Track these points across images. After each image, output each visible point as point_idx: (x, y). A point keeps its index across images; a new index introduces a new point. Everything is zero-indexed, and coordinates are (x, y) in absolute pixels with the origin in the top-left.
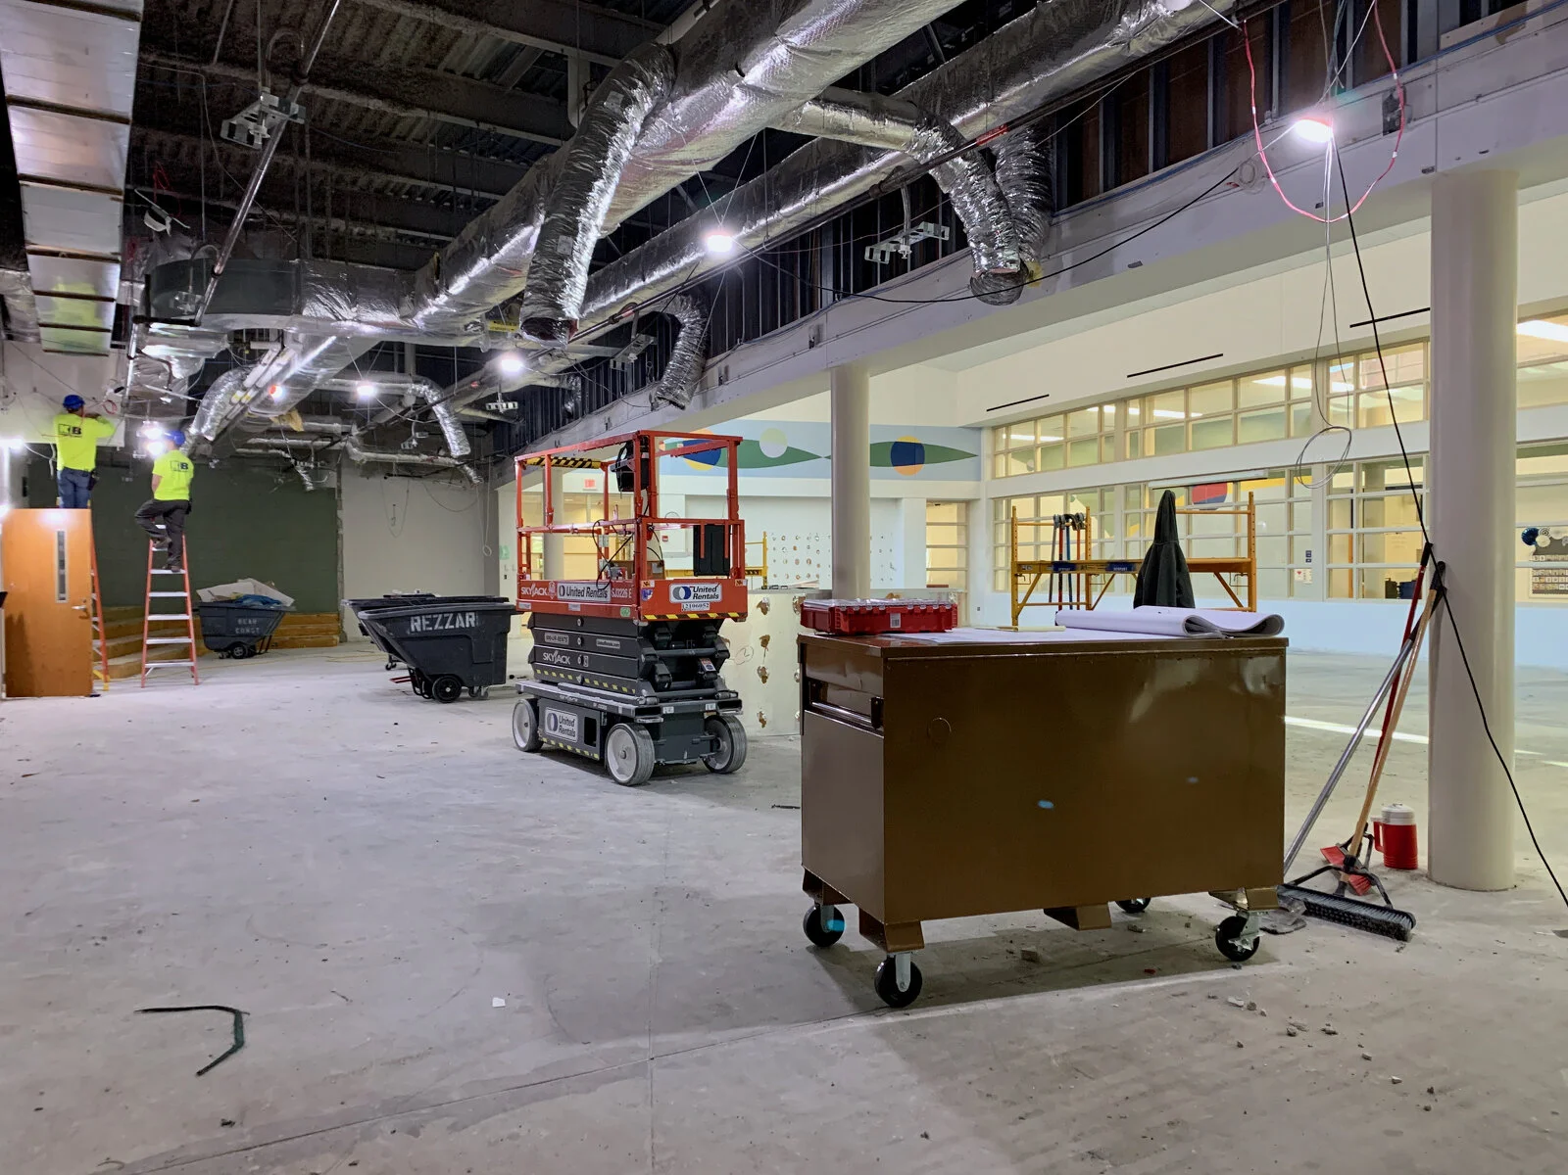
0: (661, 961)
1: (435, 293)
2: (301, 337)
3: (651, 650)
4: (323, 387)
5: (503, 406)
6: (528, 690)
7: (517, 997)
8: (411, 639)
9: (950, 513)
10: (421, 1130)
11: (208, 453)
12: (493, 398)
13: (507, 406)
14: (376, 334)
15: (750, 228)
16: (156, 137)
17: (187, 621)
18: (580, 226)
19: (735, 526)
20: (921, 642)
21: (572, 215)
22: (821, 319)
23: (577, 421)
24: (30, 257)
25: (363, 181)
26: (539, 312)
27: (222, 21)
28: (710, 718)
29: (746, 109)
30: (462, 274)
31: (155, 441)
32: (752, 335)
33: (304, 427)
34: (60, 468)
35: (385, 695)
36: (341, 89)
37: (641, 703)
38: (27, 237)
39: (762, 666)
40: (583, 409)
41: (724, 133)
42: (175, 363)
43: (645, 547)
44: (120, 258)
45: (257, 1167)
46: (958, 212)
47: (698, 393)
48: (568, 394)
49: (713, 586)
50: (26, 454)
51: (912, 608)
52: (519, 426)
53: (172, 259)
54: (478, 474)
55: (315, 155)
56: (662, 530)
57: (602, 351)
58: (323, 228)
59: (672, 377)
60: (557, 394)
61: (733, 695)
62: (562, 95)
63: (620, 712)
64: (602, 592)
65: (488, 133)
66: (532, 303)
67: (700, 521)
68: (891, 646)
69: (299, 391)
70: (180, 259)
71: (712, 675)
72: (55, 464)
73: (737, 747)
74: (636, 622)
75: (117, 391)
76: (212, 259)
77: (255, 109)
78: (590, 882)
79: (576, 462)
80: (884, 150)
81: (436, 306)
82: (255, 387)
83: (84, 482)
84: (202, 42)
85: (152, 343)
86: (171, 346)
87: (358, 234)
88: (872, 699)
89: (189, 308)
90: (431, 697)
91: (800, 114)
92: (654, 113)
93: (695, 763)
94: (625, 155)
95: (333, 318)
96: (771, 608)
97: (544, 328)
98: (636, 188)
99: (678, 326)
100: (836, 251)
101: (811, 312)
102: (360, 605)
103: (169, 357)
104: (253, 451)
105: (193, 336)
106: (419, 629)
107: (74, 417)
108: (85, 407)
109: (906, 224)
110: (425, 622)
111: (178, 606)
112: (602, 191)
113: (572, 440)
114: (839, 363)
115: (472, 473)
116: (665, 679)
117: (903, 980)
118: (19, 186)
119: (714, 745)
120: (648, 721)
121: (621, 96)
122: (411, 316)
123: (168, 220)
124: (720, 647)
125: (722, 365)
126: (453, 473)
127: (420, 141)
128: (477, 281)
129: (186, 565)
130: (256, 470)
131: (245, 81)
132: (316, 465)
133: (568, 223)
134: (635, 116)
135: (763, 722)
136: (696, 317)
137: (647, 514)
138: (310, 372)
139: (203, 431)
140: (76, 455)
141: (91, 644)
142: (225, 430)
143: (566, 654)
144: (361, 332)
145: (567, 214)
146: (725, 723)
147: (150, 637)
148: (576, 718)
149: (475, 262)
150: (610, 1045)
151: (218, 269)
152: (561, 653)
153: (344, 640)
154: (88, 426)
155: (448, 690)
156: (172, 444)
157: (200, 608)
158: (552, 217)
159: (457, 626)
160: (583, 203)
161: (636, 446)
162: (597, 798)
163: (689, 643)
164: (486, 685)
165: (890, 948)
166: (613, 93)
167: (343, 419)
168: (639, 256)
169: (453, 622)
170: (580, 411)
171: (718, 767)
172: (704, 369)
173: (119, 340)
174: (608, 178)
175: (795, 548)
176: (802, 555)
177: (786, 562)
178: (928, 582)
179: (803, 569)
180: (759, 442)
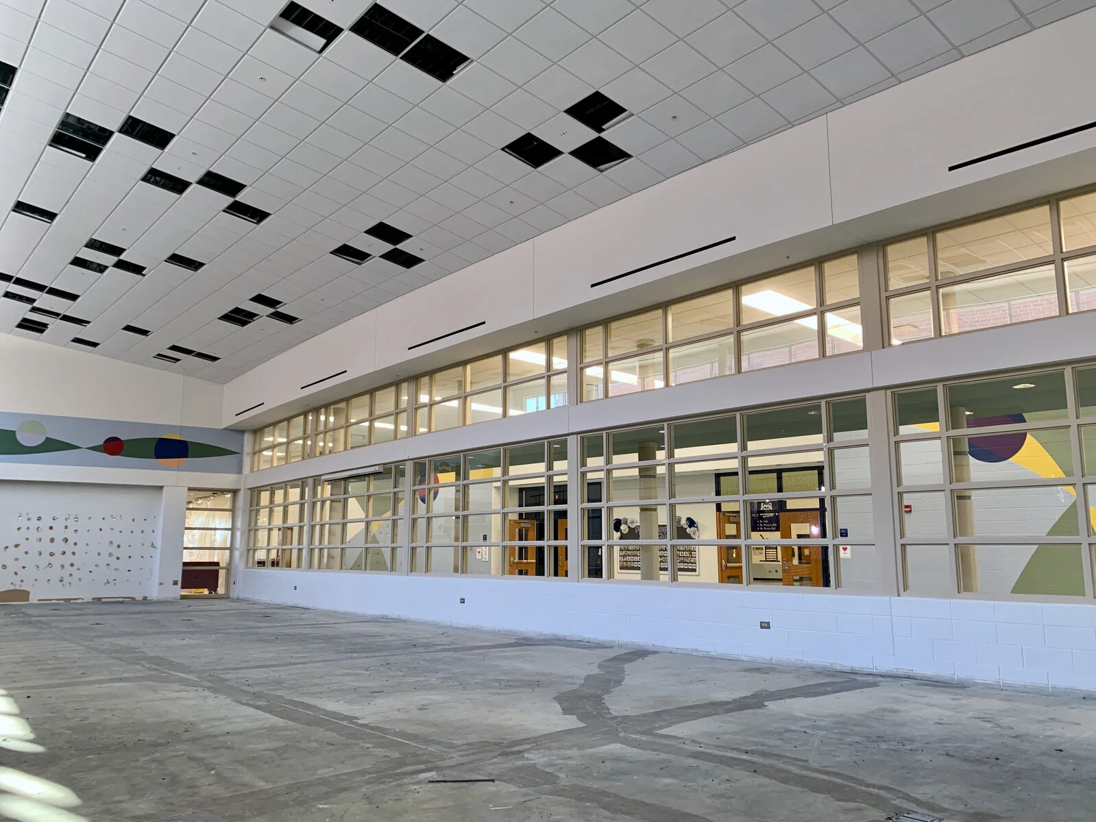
175: (51, 528)
176: (59, 534)
177: (40, 540)
178: (186, 560)
179: (59, 546)
180: (14, 432)
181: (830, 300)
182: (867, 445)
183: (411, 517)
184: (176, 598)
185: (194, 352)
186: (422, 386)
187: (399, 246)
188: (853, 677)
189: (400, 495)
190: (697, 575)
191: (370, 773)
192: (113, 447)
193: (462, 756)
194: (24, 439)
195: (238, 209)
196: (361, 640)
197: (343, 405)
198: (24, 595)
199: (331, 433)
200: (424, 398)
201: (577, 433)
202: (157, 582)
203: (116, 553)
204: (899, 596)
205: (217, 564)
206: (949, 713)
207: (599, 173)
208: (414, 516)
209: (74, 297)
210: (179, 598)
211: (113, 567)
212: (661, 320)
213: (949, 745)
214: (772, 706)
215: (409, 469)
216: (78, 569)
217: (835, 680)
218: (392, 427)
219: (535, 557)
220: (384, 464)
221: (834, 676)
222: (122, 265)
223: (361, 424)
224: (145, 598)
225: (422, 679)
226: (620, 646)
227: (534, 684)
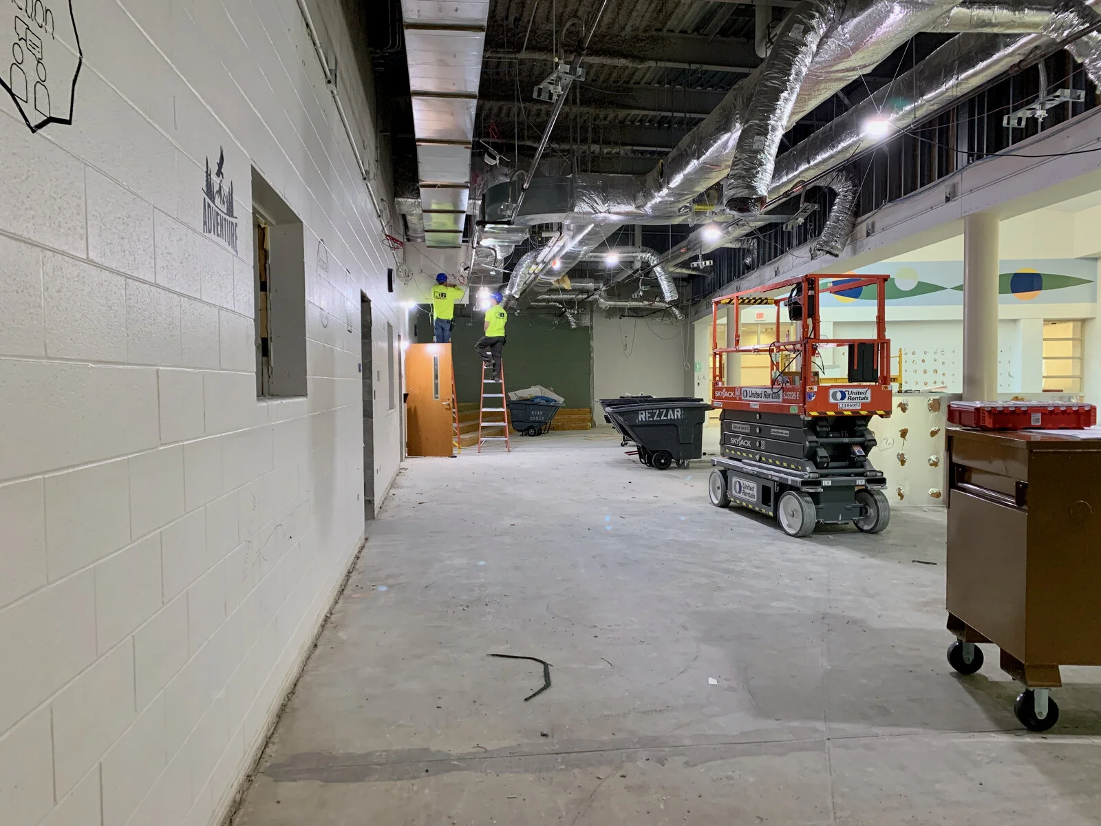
0: (830, 668)
1: (660, 188)
2: (572, 226)
3: (814, 438)
4: (584, 260)
5: (701, 264)
6: (720, 464)
7: (726, 680)
8: (639, 426)
9: (1067, 330)
10: (665, 762)
11: (515, 307)
12: (695, 258)
13: (705, 263)
14: (621, 221)
15: (897, 113)
16: (488, 104)
17: (503, 412)
18: (770, 127)
19: (883, 344)
20: (1064, 438)
21: (763, 120)
22: (957, 178)
23: (753, 271)
24: (422, 190)
25: (611, 117)
26: (739, 193)
27: (528, 23)
28: (860, 491)
29: (905, 19)
30: (679, 172)
31: (486, 300)
32: (895, 196)
33: (572, 286)
34: (435, 319)
35: (620, 463)
36: (600, 55)
37: (805, 477)
38: (420, 178)
39: (901, 452)
40: (758, 262)
41: (883, 42)
42: (498, 249)
43: (810, 361)
44: (469, 185)
45: (563, 767)
46: (1091, 76)
47: (849, 244)
48: (746, 252)
49: (864, 390)
50: (416, 310)
51: (1052, 409)
52: (710, 277)
53: (496, 183)
54: (681, 313)
55: (582, 104)
56: (823, 349)
57: (774, 219)
58: (585, 152)
59: (829, 233)
60: (739, 252)
61: (879, 474)
62: (750, 35)
63: (789, 483)
64: (776, 395)
65: (696, 70)
66: (734, 188)
67: (854, 340)
68: (1032, 440)
69: (570, 263)
70: (500, 182)
71: (862, 459)
72: (432, 316)
73: (882, 514)
74: (802, 417)
75: (465, 269)
76: (522, 180)
77: (554, 77)
78: (772, 604)
79: (756, 301)
80: (1020, 35)
81: (660, 197)
82: (543, 262)
83: (447, 327)
84: (516, 39)
85: (486, 238)
86: (496, 238)
87: (607, 153)
88: (1016, 483)
89: (509, 212)
90: (651, 465)
91: (948, 17)
92: (827, 35)
93: (848, 524)
94: (804, 70)
95: (593, 211)
96: (909, 407)
97: (741, 205)
98: (809, 95)
99: (834, 194)
100: (971, 123)
101: (947, 174)
102: (607, 403)
103: (494, 246)
104: (540, 304)
105: (509, 231)
106: (644, 420)
107: (442, 287)
108: (448, 280)
109: (1042, 93)
110: (648, 415)
111: (497, 403)
112: (787, 100)
113: (750, 285)
114: (971, 213)
115: (677, 312)
116: (824, 460)
117: (1041, 710)
118: (415, 146)
119: (863, 512)
120: (811, 491)
121: (802, 27)
122: (643, 206)
123: (498, 158)
124: (868, 437)
125: (870, 221)
126: (666, 313)
127: (650, 84)
128: (689, 177)
129: (503, 378)
130: (541, 316)
131: (541, 60)
132: (578, 311)
133: (761, 126)
134: (812, 40)
135: (901, 496)
136: (849, 186)
137: (812, 336)
138: (576, 249)
139: (513, 292)
140: (443, 311)
141: (452, 425)
142: (524, 291)
143: (748, 439)
144: (609, 220)
145: (761, 120)
146: (872, 495)
147: (483, 421)
148: (755, 485)
149: (688, 163)
150: (796, 724)
151: (526, 186)
152: (744, 439)
153: (594, 426)
154: (450, 292)
155: (663, 461)
156: (495, 302)
157: (510, 404)
158: (749, 124)
159: (669, 418)
160: (772, 109)
161: (805, 286)
162: (773, 544)
163: (844, 433)
164: (687, 459)
165: (1030, 683)
166: (796, 25)
167: (595, 280)
168: (805, 146)
169: (666, 415)
170: (756, 262)
171: (866, 528)
172: (854, 225)
173: (467, 237)
174: (791, 90)
175: (923, 361)
176: (930, 366)
177: (916, 371)
179: (930, 377)
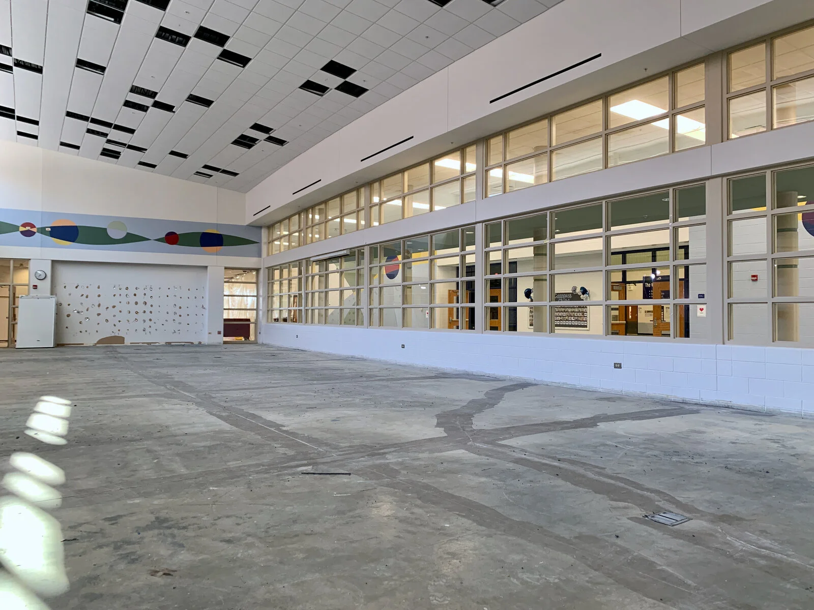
175: (135, 295)
176: (140, 299)
177: (129, 303)
178: (225, 317)
179: (141, 307)
180: (106, 229)
181: (680, 104)
182: (705, 224)
183: (369, 287)
184: (220, 343)
185: (220, 169)
186: (375, 191)
187: (348, 79)
188: (682, 405)
189: (362, 272)
190: (587, 330)
191: (263, 466)
192: (172, 238)
193: (340, 455)
194: (114, 234)
195: (227, 56)
196: (326, 372)
197: (323, 206)
198: (121, 340)
199: (317, 227)
200: (376, 199)
201: (483, 222)
202: (207, 333)
203: (179, 312)
204: (724, 344)
205: (248, 320)
206: (747, 435)
207: (493, 7)
208: (371, 286)
209: (132, 131)
210: (222, 343)
211: (177, 321)
212: (546, 131)
213: (731, 459)
214: (602, 426)
215: (367, 251)
216: (155, 323)
217: (667, 407)
218: (355, 221)
219: (468, 317)
220: (350, 249)
221: (667, 405)
222: (157, 105)
223: (335, 220)
224: (200, 343)
225: (350, 399)
226: (511, 380)
227: (426, 404)
